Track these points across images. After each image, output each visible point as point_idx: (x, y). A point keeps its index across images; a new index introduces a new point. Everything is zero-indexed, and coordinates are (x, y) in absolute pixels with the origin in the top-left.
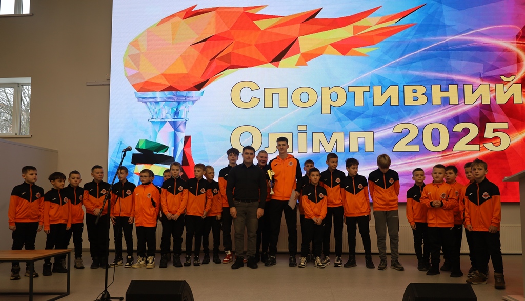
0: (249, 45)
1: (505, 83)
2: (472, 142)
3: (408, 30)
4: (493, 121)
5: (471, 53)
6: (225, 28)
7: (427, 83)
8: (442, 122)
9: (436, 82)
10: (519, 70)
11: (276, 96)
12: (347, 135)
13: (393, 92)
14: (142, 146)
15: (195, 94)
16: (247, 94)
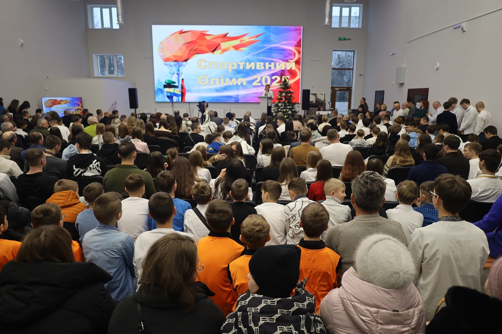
0: (203, 45)
1: (290, 62)
2: (278, 83)
3: (259, 42)
4: (285, 75)
5: (279, 51)
6: (194, 39)
7: (264, 61)
8: (269, 75)
9: (267, 61)
10: (294, 58)
11: (213, 65)
12: (237, 79)
13: (253, 64)
14: (167, 82)
15: (184, 63)
16: (203, 64)
